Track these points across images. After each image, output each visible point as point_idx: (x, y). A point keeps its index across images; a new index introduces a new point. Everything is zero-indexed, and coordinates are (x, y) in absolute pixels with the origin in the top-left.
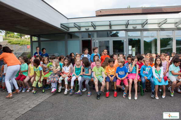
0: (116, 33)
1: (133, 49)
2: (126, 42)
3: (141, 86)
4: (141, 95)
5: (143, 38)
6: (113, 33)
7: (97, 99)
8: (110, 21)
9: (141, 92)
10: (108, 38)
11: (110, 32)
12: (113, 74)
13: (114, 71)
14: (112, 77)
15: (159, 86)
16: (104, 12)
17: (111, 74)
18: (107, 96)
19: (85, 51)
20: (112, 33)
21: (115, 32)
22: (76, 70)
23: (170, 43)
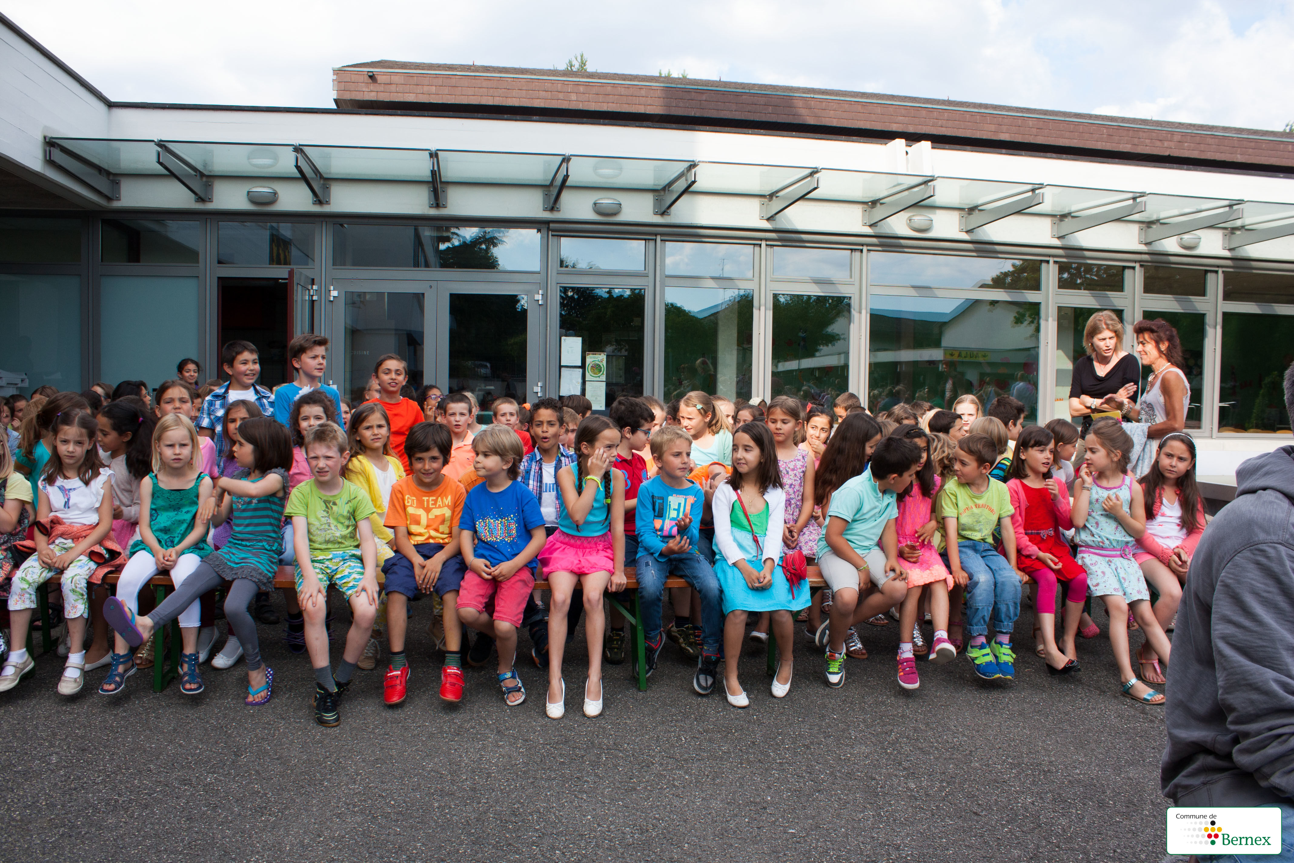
0: (476, 242)
1: (591, 359)
2: (544, 306)
3: (632, 620)
4: (634, 681)
5: (663, 286)
6: (456, 243)
7: (321, 722)
8: (434, 155)
9: (635, 660)
10: (421, 273)
11: (439, 229)
12: (438, 537)
13: (448, 513)
14: (427, 557)
15: (754, 618)
16: (395, 79)
17: (420, 539)
18: (395, 700)
19: (231, 363)
20: (448, 239)
21: (469, 233)
22: (160, 502)
23: (834, 328)
